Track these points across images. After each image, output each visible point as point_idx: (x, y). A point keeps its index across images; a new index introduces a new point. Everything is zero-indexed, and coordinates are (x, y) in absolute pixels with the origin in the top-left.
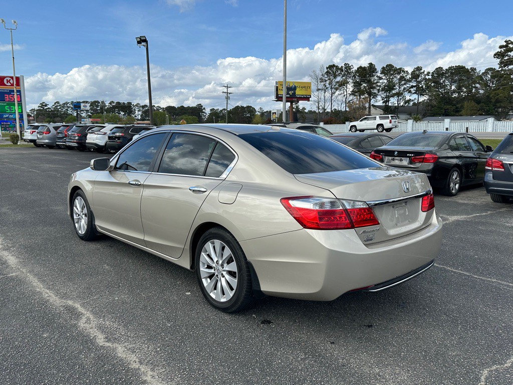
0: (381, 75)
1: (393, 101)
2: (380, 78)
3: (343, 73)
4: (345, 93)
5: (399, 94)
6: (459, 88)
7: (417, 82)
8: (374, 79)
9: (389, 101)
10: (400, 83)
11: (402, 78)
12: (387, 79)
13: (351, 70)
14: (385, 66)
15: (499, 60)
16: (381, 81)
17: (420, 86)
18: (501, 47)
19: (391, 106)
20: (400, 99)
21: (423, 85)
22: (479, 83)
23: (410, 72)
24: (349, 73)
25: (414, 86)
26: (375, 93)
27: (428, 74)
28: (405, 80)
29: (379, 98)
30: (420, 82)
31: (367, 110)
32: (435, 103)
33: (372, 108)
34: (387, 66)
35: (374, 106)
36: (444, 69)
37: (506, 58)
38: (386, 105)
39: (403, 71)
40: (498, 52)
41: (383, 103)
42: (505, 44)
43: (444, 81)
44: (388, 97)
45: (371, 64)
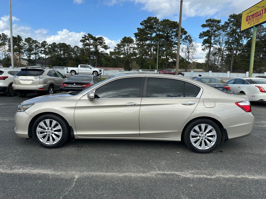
0: (25, 43)
1: (33, 57)
2: (25, 44)
3: (1, 39)
4: (4, 50)
5: (35, 54)
6: (64, 54)
7: (45, 48)
8: (21, 44)
9: (30, 57)
10: (36, 48)
11: (37, 46)
12: (29, 45)
13: (7, 37)
14: (27, 38)
15: (82, 43)
16: (26, 46)
17: (46, 50)
18: (83, 38)
19: (32, 60)
20: (37, 56)
21: (47, 50)
22: (72, 52)
23: (41, 43)
24: (5, 39)
25: (43, 50)
26: (22, 52)
27: (50, 45)
28: (38, 47)
29: (25, 55)
30: (45, 49)
31: (19, 60)
32: (54, 59)
33: (21, 60)
34: (28, 38)
35: (22, 58)
36: (57, 43)
37: (85, 43)
38: (29, 59)
39: (37, 42)
40: (82, 40)
41: (27, 57)
42: (84, 37)
43: (57, 49)
44: (30, 55)
45: (19, 36)
